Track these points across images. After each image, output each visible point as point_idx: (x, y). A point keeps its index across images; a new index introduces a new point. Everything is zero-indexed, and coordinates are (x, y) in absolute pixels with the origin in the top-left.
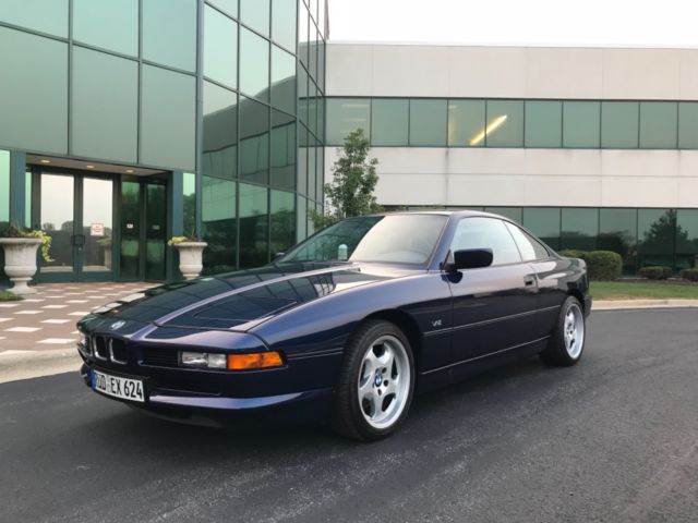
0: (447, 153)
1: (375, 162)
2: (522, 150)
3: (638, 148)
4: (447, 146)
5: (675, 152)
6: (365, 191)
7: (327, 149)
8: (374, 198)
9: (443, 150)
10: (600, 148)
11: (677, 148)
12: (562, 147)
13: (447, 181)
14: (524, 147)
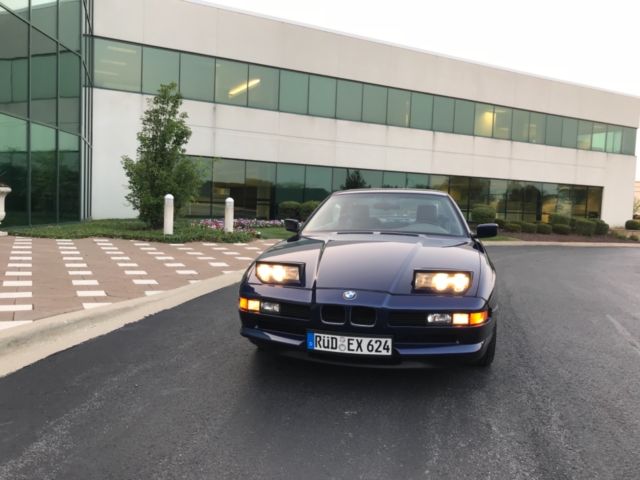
0: (215, 109)
1: (184, 115)
2: (277, 113)
3: (361, 121)
4: (214, 102)
5: (384, 127)
6: (178, 143)
7: (95, 91)
8: (184, 151)
9: (211, 105)
10: (335, 118)
11: (386, 124)
12: (308, 114)
13: (214, 134)
14: (278, 110)
